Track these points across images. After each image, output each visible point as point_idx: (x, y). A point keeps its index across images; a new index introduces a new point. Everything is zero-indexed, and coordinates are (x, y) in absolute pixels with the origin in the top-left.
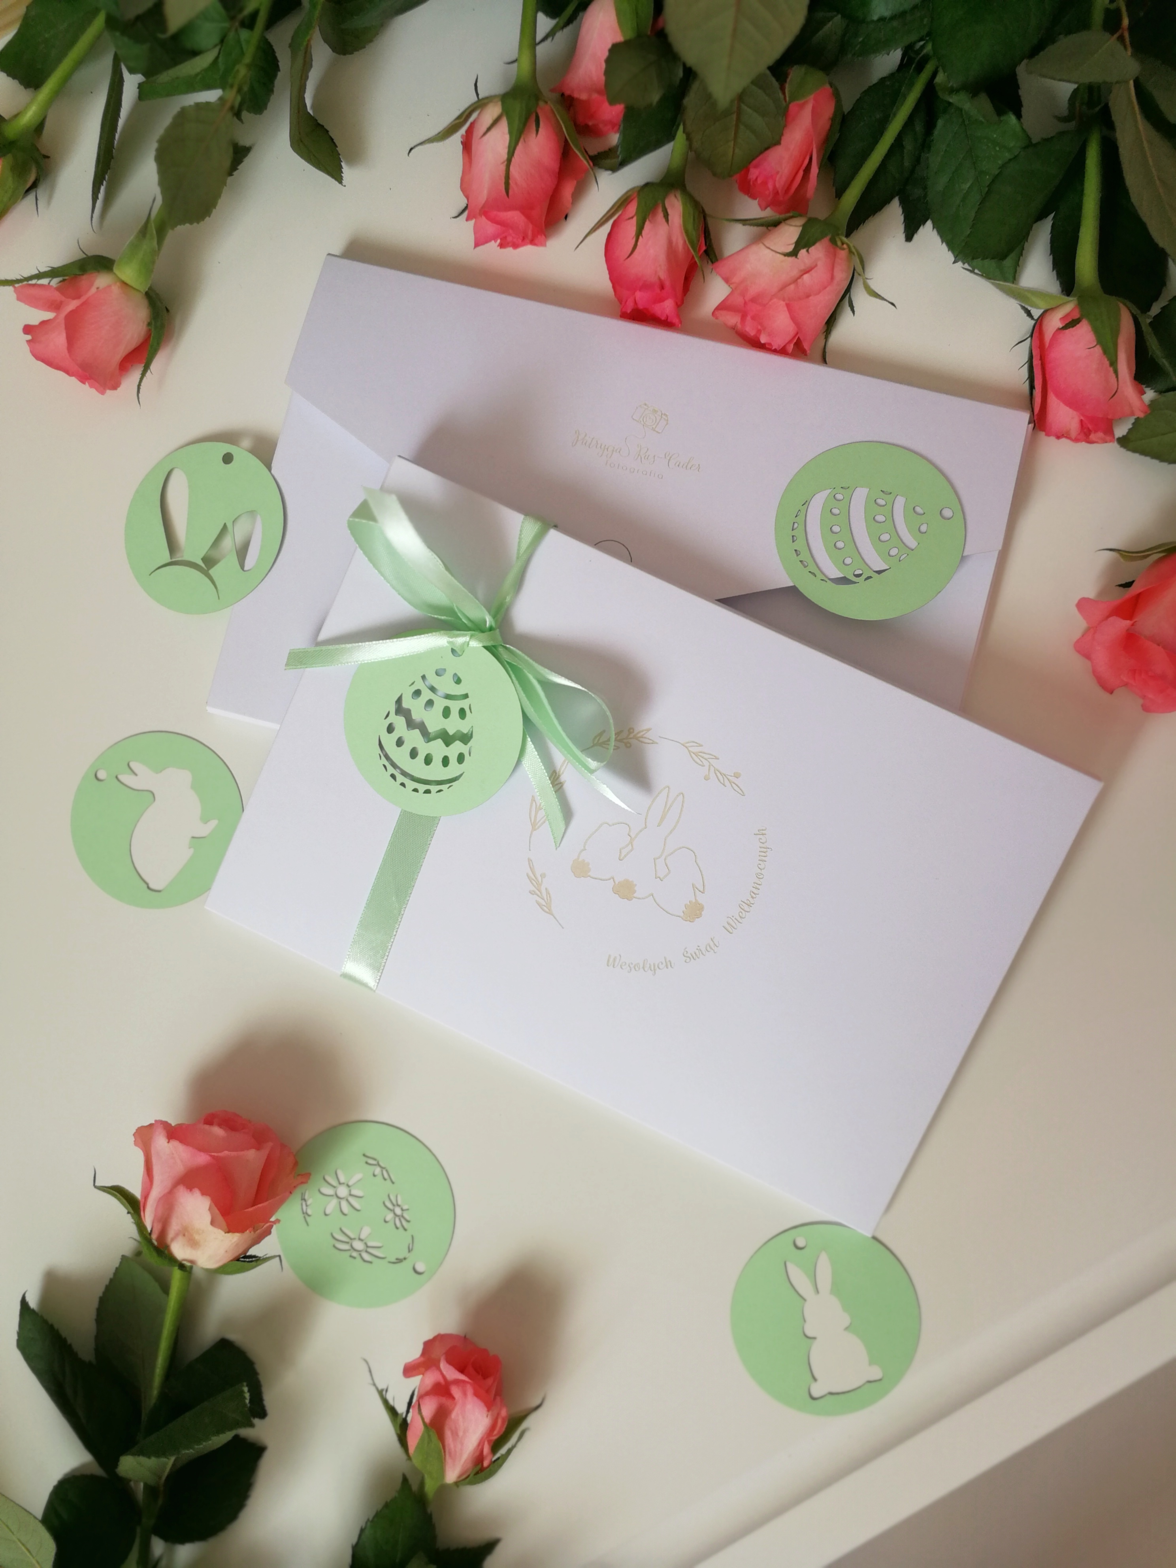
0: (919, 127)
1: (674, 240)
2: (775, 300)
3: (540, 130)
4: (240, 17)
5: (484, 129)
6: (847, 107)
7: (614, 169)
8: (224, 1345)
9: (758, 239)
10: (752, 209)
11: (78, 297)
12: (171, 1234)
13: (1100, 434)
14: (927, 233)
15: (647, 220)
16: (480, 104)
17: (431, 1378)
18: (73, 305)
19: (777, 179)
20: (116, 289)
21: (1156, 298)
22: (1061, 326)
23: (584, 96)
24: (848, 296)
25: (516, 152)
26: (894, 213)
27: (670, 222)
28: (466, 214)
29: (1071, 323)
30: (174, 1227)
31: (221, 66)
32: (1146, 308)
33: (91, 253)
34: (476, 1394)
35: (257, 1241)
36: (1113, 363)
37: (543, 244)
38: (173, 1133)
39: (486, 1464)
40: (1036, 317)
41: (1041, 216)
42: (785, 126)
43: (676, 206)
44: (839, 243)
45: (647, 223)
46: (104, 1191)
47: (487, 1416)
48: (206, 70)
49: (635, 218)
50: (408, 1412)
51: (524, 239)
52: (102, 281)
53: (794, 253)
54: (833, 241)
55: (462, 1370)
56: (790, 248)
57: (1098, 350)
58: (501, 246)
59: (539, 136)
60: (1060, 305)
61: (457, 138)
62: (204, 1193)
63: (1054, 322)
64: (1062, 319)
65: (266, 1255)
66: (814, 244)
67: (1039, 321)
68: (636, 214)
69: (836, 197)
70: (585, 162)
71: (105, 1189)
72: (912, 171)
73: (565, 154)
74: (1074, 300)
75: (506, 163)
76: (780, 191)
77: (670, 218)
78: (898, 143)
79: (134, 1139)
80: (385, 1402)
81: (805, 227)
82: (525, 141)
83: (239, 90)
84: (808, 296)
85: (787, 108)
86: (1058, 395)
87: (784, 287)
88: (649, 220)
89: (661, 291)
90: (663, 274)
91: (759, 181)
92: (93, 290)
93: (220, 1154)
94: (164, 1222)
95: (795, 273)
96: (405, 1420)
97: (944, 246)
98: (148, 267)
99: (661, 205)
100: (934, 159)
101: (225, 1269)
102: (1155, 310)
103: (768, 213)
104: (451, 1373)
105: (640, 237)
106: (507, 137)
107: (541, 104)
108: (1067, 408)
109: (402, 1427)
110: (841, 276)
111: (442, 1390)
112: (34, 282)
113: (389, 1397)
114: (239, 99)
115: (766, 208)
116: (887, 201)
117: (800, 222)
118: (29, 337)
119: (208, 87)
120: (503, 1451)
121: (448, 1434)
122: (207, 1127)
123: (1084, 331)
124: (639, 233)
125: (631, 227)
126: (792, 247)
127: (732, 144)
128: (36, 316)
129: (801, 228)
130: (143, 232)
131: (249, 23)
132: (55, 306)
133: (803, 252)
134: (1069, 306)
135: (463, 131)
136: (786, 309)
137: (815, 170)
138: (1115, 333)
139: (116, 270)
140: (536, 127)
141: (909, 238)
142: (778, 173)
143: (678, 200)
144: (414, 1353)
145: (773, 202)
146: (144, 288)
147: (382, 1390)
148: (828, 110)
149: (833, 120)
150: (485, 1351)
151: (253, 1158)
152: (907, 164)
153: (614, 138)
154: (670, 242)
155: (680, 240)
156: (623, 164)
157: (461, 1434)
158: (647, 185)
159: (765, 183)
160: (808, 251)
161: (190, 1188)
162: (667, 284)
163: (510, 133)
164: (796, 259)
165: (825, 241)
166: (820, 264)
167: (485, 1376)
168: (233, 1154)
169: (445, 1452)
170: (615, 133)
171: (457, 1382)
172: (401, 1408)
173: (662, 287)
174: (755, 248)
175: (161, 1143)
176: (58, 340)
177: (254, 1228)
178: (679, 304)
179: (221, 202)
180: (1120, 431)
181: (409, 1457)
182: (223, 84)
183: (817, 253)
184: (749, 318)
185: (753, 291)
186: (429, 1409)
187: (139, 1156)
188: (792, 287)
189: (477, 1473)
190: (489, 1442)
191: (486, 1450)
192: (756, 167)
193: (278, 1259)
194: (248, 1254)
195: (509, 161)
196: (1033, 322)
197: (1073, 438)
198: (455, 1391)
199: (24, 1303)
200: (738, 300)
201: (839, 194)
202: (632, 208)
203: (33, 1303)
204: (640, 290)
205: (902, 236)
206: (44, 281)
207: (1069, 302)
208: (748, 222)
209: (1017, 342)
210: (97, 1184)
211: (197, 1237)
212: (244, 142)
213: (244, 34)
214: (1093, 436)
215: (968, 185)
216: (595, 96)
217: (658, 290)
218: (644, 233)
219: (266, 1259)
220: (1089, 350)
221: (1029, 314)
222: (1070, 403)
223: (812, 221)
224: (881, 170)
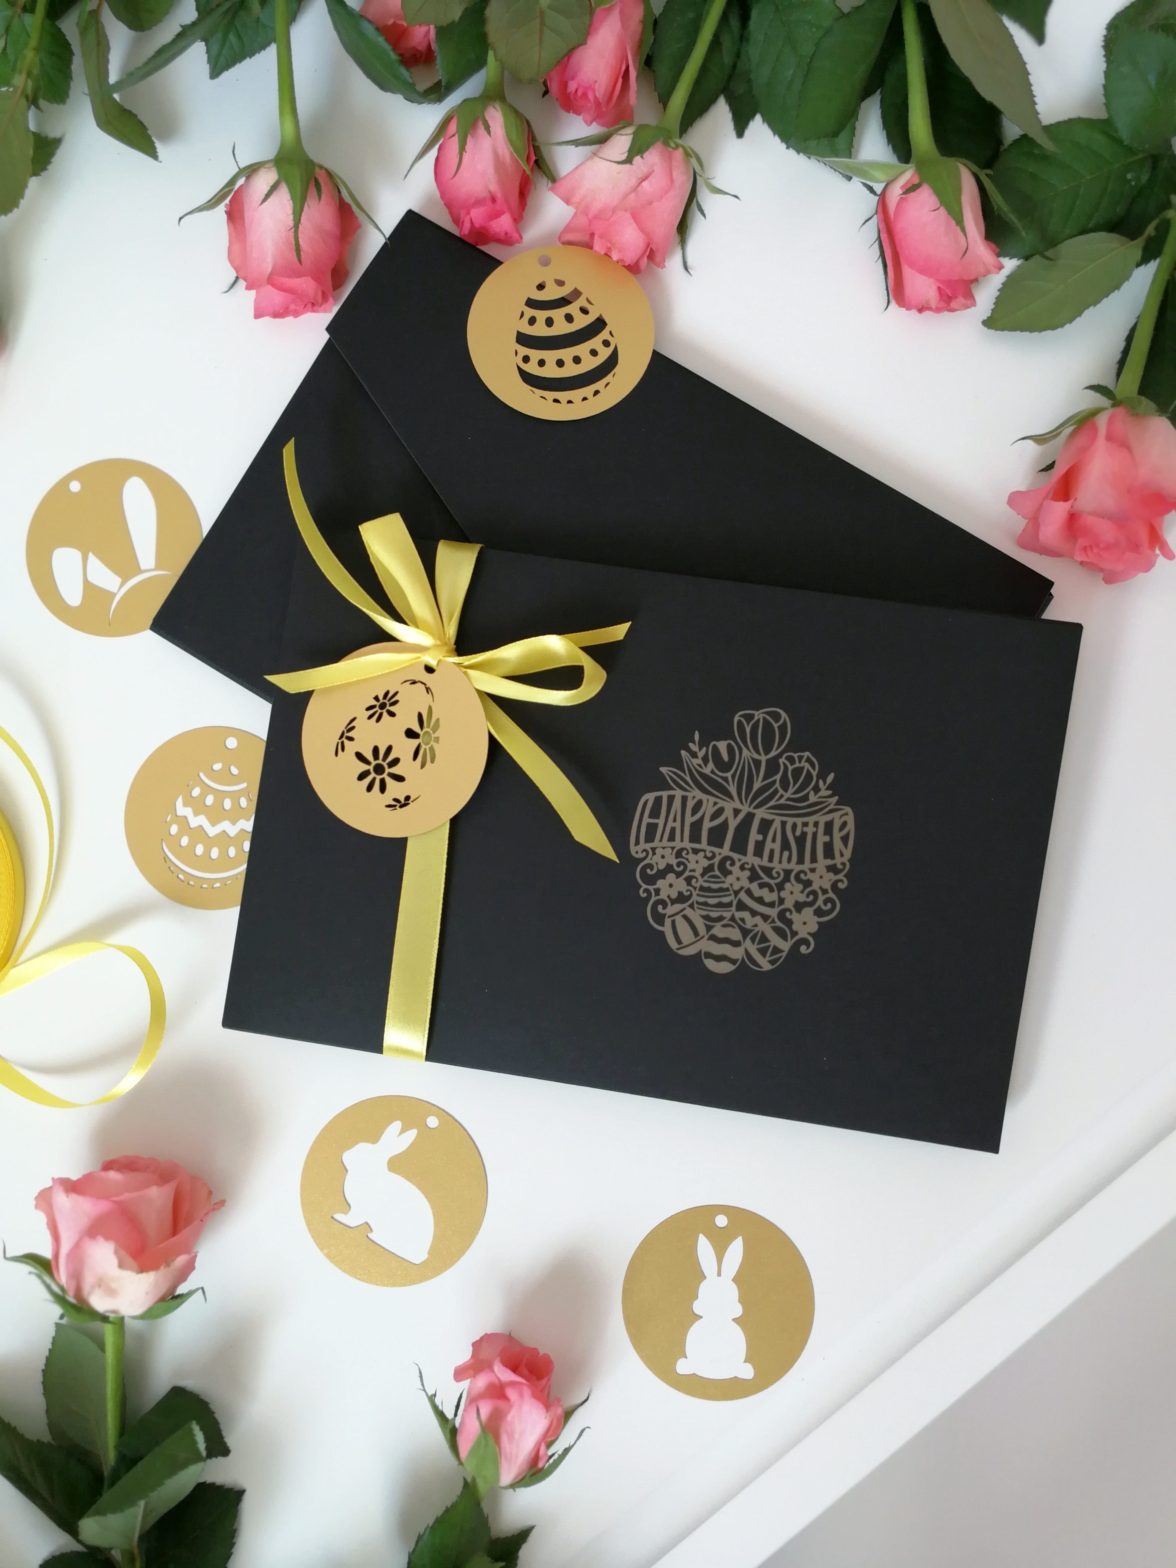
1: (500, 152)
2: (618, 213)
6: (657, 11)
8: (176, 1395)
9: (591, 155)
10: (579, 127)
12: (86, 1287)
13: (961, 300)
14: (757, 126)
15: (469, 136)
19: (596, 87)
22: (903, 193)
24: (694, 200)
26: (721, 111)
27: (492, 134)
29: (911, 189)
30: (88, 1281)
32: (990, 166)
35: (184, 1274)
36: (960, 222)
38: (74, 1187)
40: (879, 192)
41: (866, 94)
42: (591, 28)
43: (496, 116)
44: (673, 145)
45: (469, 139)
49: (457, 135)
53: (629, 160)
54: (666, 144)
56: (624, 157)
57: (942, 211)
60: (900, 174)
62: (108, 1239)
63: (896, 192)
64: (902, 187)
65: (190, 1290)
66: (647, 148)
67: (882, 195)
68: (457, 131)
69: (662, 105)
71: (15, 1259)
72: (734, 66)
74: (912, 167)
76: (602, 102)
77: (491, 129)
78: (716, 42)
79: (35, 1206)
81: (634, 133)
84: (650, 203)
85: (593, 10)
86: (911, 265)
87: (625, 196)
88: (471, 136)
89: (493, 204)
90: (493, 188)
91: (580, 93)
93: (122, 1198)
94: (77, 1276)
95: (634, 182)
97: (777, 139)
99: (480, 120)
101: (152, 1313)
103: (600, 130)
105: (464, 154)
108: (923, 277)
110: (683, 180)
115: (591, 123)
116: (713, 101)
117: (631, 130)
122: (105, 1174)
123: (925, 194)
124: (462, 149)
125: (454, 147)
126: (626, 155)
127: (537, 48)
129: (632, 136)
133: (637, 159)
134: (908, 174)
136: (632, 221)
137: (634, 75)
138: (957, 192)
141: (740, 133)
142: (596, 82)
143: (497, 110)
145: (598, 115)
148: (637, 13)
149: (643, 22)
151: (160, 1194)
152: (728, 60)
155: (506, 152)
158: (468, 101)
159: (585, 95)
160: (642, 157)
161: (95, 1237)
162: (501, 198)
164: (631, 166)
165: (659, 145)
168: (136, 1194)
173: (494, 200)
178: (517, 223)
183: (653, 158)
184: (596, 237)
185: (595, 207)
188: (633, 196)
192: (573, 70)
196: (877, 198)
197: (934, 307)
200: (583, 219)
201: (664, 100)
204: (473, 209)
205: (733, 134)
207: (909, 169)
209: (863, 221)
211: (114, 1285)
212: (53, 134)
213: (28, 18)
214: (953, 304)
215: (792, 71)
217: (490, 205)
218: (467, 148)
219: (190, 1296)
220: (933, 212)
221: (871, 190)
222: (924, 271)
223: (641, 128)
224: (704, 70)
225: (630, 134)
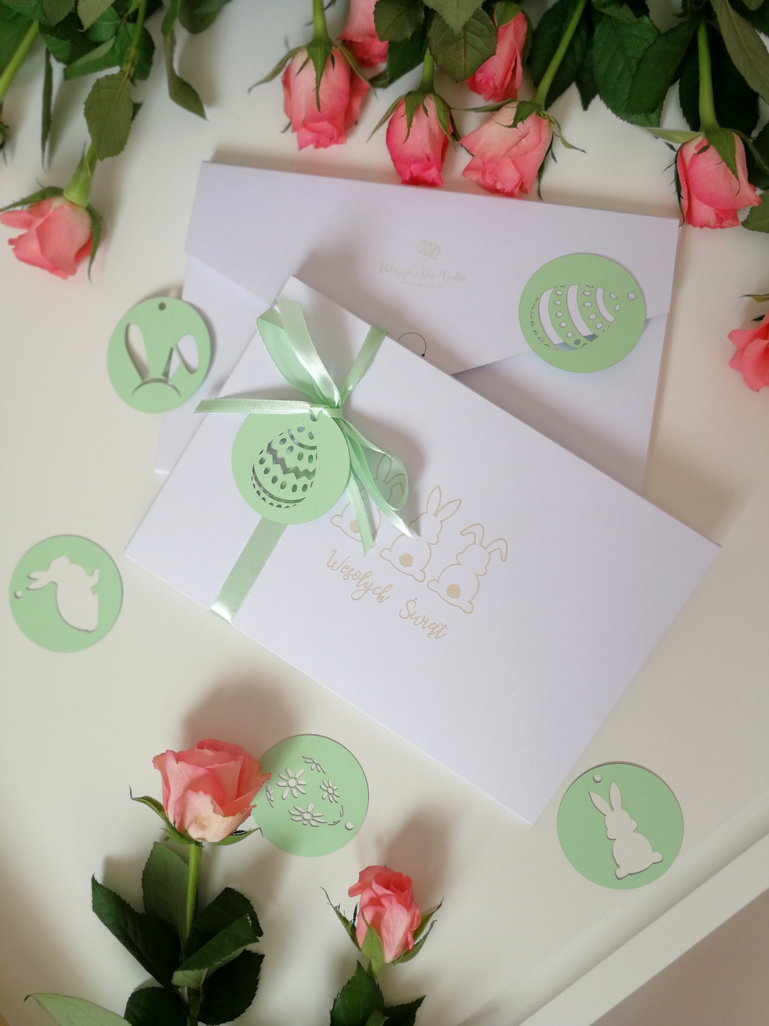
0: (583, 34)
1: (432, 127)
2: (504, 159)
3: (336, 65)
4: (126, 15)
5: (297, 69)
6: (535, 26)
7: (385, 86)
8: (229, 893)
9: (486, 121)
10: (479, 101)
11: (42, 215)
12: (187, 823)
13: (730, 221)
14: (597, 103)
15: (414, 116)
16: (292, 54)
17: (367, 895)
18: (39, 222)
19: (496, 79)
20: (67, 207)
21: (754, 127)
22: (696, 152)
23: (360, 40)
24: (550, 151)
25: (322, 82)
26: (573, 92)
27: (429, 115)
28: (290, 129)
29: (703, 149)
30: (189, 818)
31: (117, 51)
32: (749, 134)
33: (46, 185)
34: (399, 902)
35: (243, 821)
36: (735, 172)
37: (344, 142)
38: (179, 757)
39: (410, 947)
40: (677, 149)
41: (673, 82)
42: (497, 42)
43: (431, 103)
44: (542, 116)
45: (414, 118)
46: (138, 801)
47: (408, 916)
48: (107, 55)
49: (405, 115)
50: (354, 920)
51: (331, 139)
52: (57, 203)
53: (514, 125)
54: (537, 115)
55: (387, 888)
56: (511, 123)
57: (723, 165)
58: (317, 147)
59: (335, 69)
60: (693, 139)
61: (278, 80)
62: (206, 793)
63: (691, 150)
64: (696, 147)
65: (250, 829)
66: (526, 117)
67: (680, 151)
68: (406, 112)
69: (534, 86)
70: (367, 84)
71: (139, 799)
72: (582, 64)
73: (353, 79)
74: (701, 134)
75: (316, 90)
76: (498, 87)
77: (428, 112)
78: (571, 47)
79: (153, 765)
80: (339, 915)
82: (326, 74)
83: (133, 64)
84: (526, 154)
85: (497, 30)
86: (700, 198)
87: (510, 149)
88: (415, 116)
90: (428, 151)
91: (483, 82)
92: (52, 210)
93: (213, 767)
94: (182, 816)
95: (516, 138)
96: (353, 925)
97: (609, 111)
98: (86, 190)
99: (421, 104)
100: (596, 53)
101: (224, 842)
102: (755, 134)
103: (491, 103)
104: (381, 890)
105: (411, 128)
106: (314, 73)
107: (334, 48)
108: (707, 206)
109: (353, 930)
110: (546, 138)
111: (376, 902)
112: (12, 209)
113: (341, 911)
114: (133, 70)
115: (489, 100)
116: (568, 86)
117: (515, 104)
118: (13, 247)
119: (110, 65)
120: (421, 937)
121: (384, 930)
122: (200, 750)
123: (712, 153)
124: (410, 125)
125: (402, 123)
126: (513, 121)
127: (463, 58)
128: (15, 233)
129: (516, 109)
130: (81, 166)
131: (133, 18)
132: (27, 224)
133: (520, 124)
134: (699, 138)
135: (282, 73)
136: (512, 164)
137: (520, 69)
138: (733, 151)
139: (65, 195)
140: (332, 62)
141: (585, 108)
142: (495, 74)
143: (432, 100)
144: (354, 880)
145: (494, 95)
146: (85, 205)
147: (336, 907)
148: (523, 29)
149: (527, 35)
150: (400, 874)
151: (234, 766)
152: (578, 59)
153: (383, 66)
154: (430, 129)
155: (436, 127)
156: (391, 81)
157: (392, 929)
158: (410, 93)
159: (487, 82)
160: (523, 123)
161: (196, 791)
162: (432, 156)
163: (316, 69)
164: (515, 129)
165: (534, 115)
166: (531, 131)
167: (403, 890)
168: (220, 765)
169: (383, 942)
170: (383, 62)
171: (385, 896)
172: (350, 918)
173: (429, 160)
174: (486, 126)
175: (172, 764)
176: (33, 246)
177: (241, 812)
178: (439, 170)
179: (129, 140)
180: (742, 216)
181: (360, 949)
182: (120, 62)
183: (530, 124)
184: (487, 173)
185: (489, 155)
186: (369, 915)
187: (158, 774)
188: (515, 148)
189: (405, 954)
190: (411, 932)
191: (410, 938)
192: (480, 72)
193: (259, 830)
194: (237, 830)
195: (318, 88)
196: (675, 153)
197: (712, 226)
198: (385, 902)
199: (94, 881)
200: (479, 162)
201: (537, 85)
202: (402, 110)
203: (99, 880)
204: (414, 164)
205: (581, 107)
206: (19, 208)
207: (699, 135)
208: (479, 109)
209: (666, 168)
210: (133, 797)
211: (204, 823)
213: (130, 26)
214: (724, 224)
215: (621, 67)
216: (368, 38)
217: (427, 162)
218: (413, 124)
219: (251, 832)
220: (717, 165)
221: (672, 147)
222: (709, 202)
223: (522, 103)
224: (563, 65)
225: (515, 107)
